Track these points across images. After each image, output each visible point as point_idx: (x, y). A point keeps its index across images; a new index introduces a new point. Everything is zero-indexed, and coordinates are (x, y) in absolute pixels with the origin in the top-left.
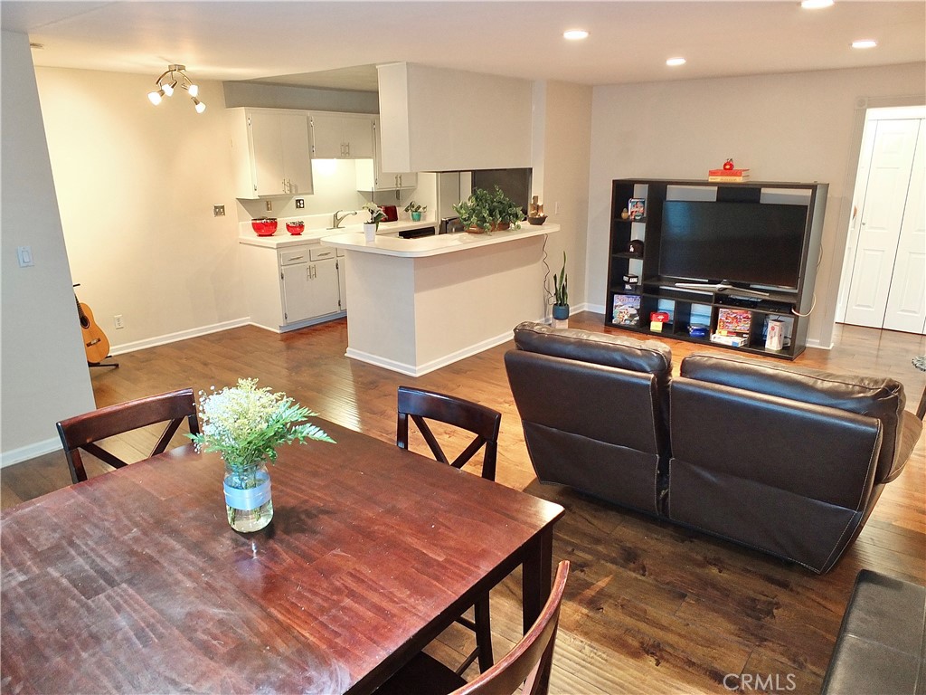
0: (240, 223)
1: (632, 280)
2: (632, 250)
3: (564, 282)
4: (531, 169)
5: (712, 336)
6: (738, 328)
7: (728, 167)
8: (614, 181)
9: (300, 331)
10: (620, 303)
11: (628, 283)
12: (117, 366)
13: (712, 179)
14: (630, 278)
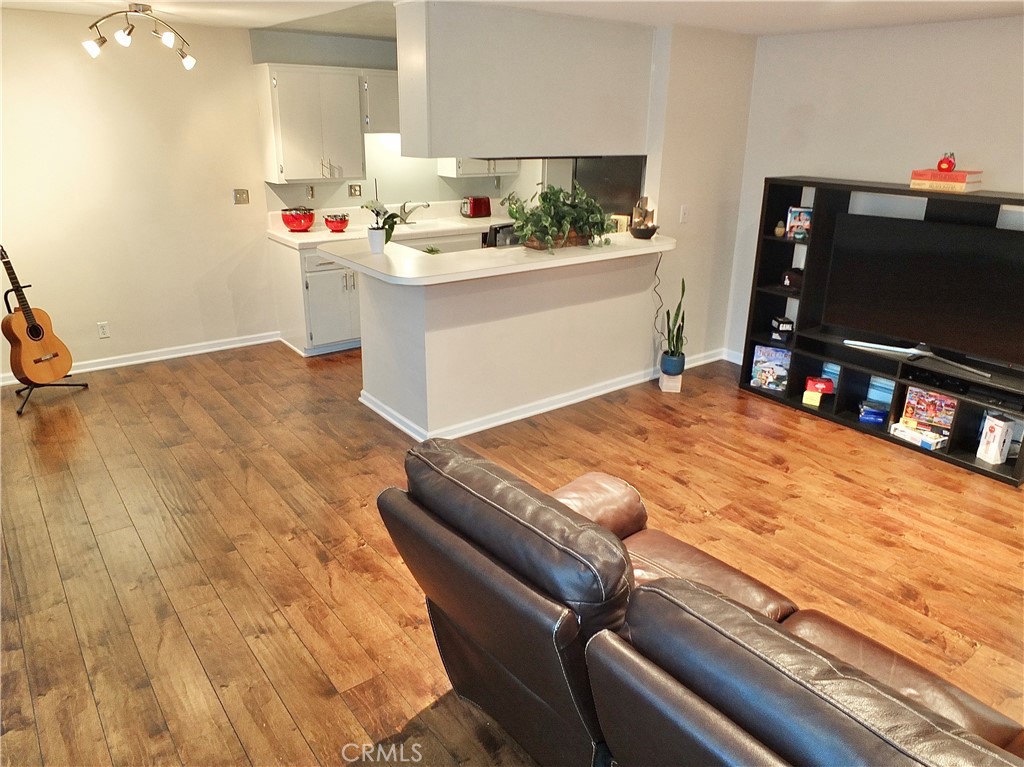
0: (270, 213)
1: (783, 327)
2: (787, 282)
3: (679, 321)
4: (646, 157)
5: (893, 427)
6: (936, 419)
7: (944, 166)
8: (767, 180)
9: (330, 357)
10: (763, 358)
11: (777, 330)
12: (86, 386)
13: (916, 184)
14: (780, 323)
